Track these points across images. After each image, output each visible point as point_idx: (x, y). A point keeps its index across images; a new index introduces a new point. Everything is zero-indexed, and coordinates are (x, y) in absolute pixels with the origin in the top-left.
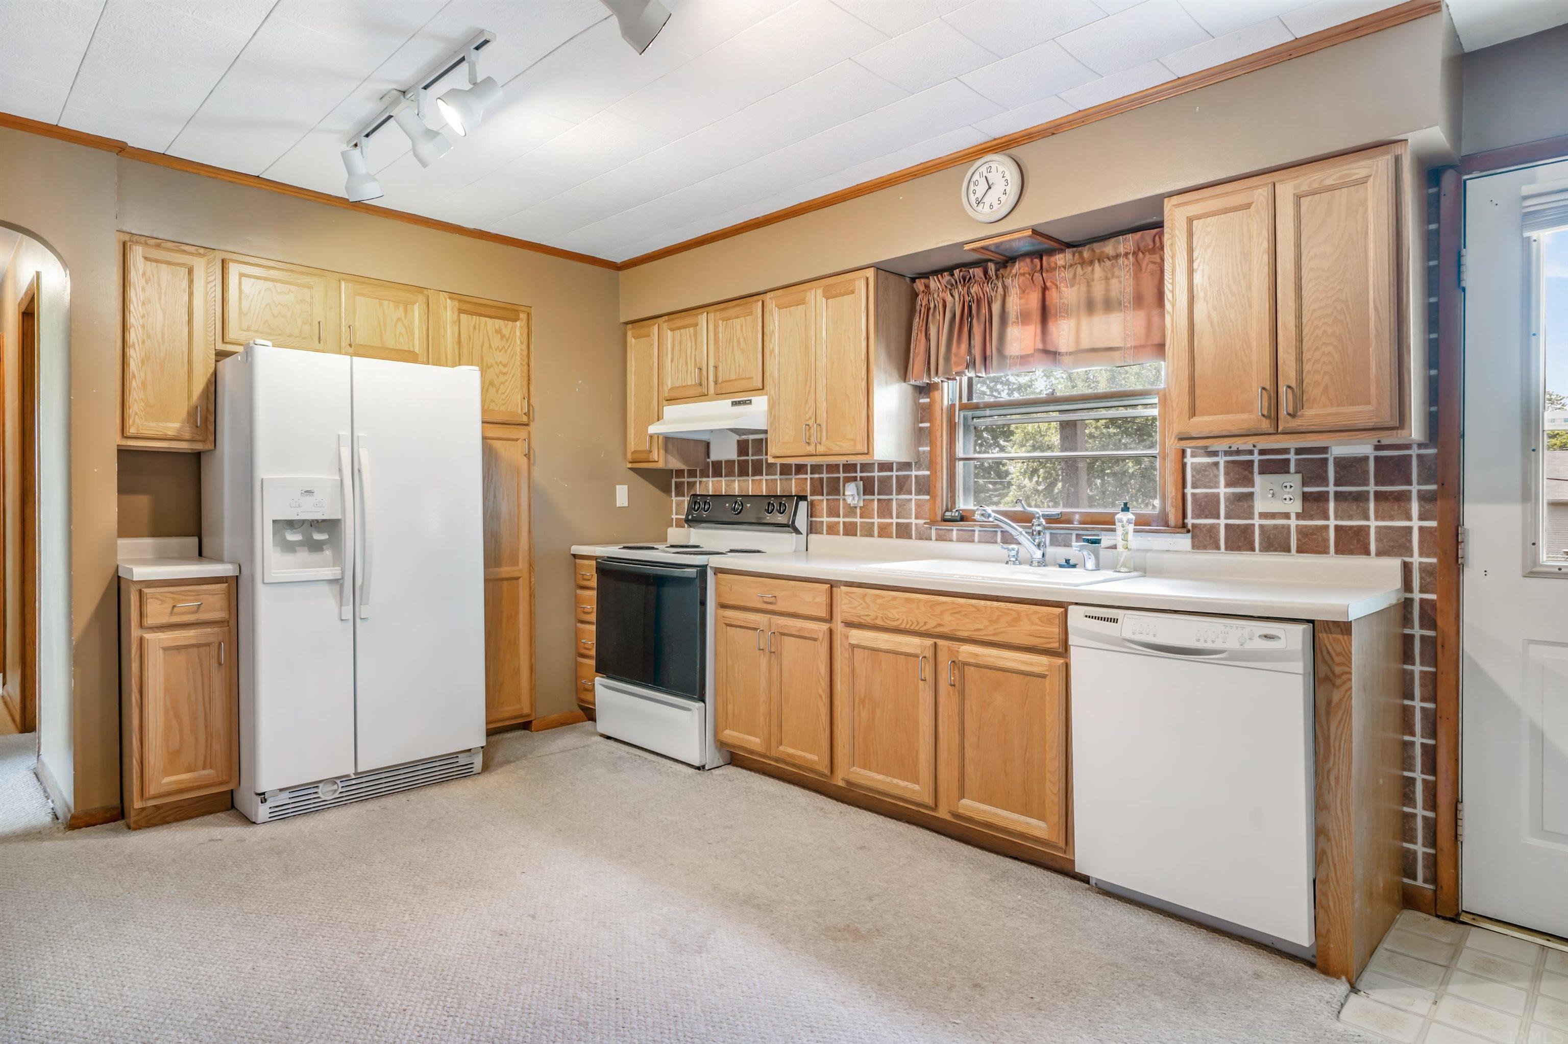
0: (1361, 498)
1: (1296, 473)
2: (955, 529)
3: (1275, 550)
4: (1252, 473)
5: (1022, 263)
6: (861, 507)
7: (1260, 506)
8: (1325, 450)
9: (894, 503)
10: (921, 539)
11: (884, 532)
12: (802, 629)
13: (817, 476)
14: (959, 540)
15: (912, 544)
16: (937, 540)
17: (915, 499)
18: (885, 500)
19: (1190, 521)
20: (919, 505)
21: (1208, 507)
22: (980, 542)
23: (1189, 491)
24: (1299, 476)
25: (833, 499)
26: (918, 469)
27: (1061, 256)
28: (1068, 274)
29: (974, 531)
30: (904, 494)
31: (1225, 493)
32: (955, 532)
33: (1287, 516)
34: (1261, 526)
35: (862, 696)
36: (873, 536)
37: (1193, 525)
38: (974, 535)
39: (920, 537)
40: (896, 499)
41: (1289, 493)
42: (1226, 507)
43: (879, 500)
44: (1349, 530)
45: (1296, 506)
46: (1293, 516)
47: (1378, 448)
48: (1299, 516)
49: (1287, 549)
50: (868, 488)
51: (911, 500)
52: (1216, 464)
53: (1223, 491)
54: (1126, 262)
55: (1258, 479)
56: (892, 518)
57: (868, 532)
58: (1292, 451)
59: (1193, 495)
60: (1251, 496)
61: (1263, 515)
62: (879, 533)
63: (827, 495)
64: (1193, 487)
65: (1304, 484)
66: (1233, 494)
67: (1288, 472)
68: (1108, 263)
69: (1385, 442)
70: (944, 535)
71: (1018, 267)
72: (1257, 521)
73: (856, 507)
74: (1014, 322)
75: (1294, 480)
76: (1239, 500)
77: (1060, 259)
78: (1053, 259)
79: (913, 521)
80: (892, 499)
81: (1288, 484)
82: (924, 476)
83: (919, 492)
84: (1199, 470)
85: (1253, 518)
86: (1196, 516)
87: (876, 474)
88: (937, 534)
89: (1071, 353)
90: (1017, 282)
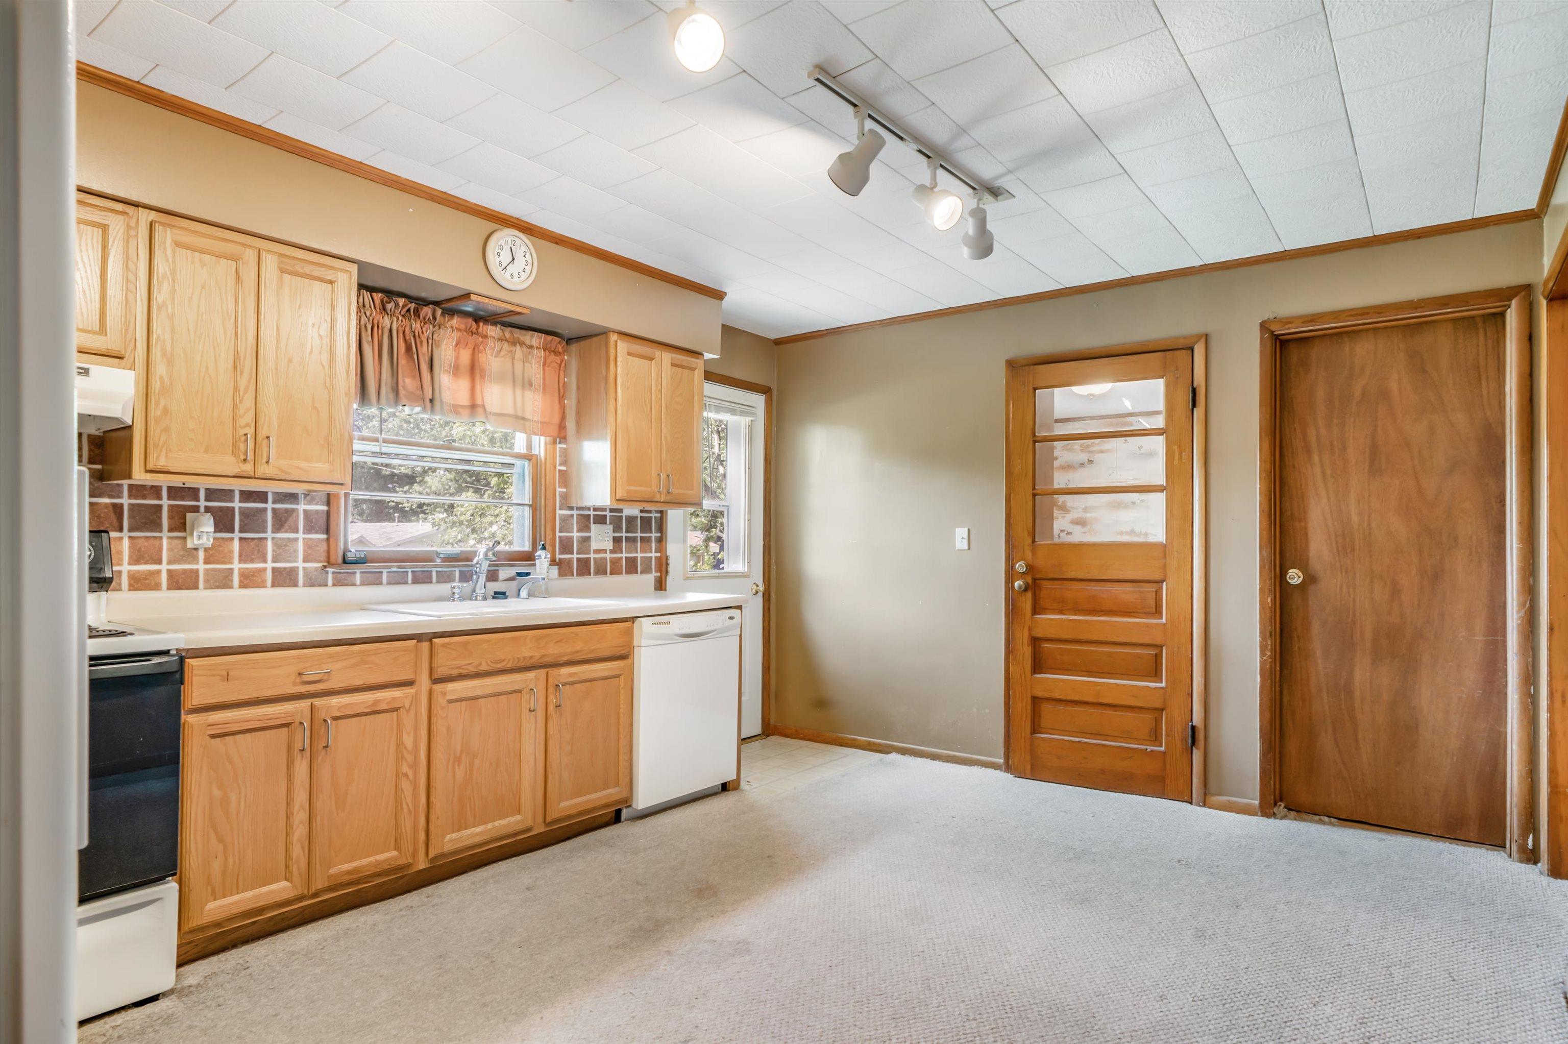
0: (634, 540)
1: (610, 524)
2: (358, 571)
3: (601, 574)
4: (590, 523)
5: (459, 319)
6: (206, 550)
7: (594, 545)
8: (620, 511)
9: (269, 543)
10: (312, 585)
11: (250, 580)
12: (376, 702)
13: (106, 500)
14: (363, 584)
15: (300, 593)
16: (334, 585)
17: (304, 539)
18: (253, 539)
19: (558, 556)
20: (308, 545)
21: (566, 547)
22: (389, 583)
23: (558, 534)
24: (611, 527)
25: (147, 537)
26: (310, 503)
27: (493, 328)
28: (498, 344)
29: (381, 572)
30: (286, 532)
31: (577, 536)
32: (358, 576)
33: (605, 551)
34: (595, 559)
35: (458, 753)
36: (231, 587)
37: (560, 559)
38: (381, 577)
39: (311, 582)
40: (273, 538)
41: (607, 537)
42: (577, 546)
43: (241, 539)
44: (631, 559)
45: (609, 545)
46: (608, 551)
47: (642, 511)
48: (612, 552)
49: (606, 573)
50: (224, 522)
51: (296, 539)
52: (572, 516)
53: (575, 535)
54: (538, 355)
55: (593, 527)
56: (265, 561)
57: (222, 581)
58: (608, 510)
59: (560, 537)
60: (589, 538)
61: (596, 551)
62: (241, 582)
63: (130, 530)
64: (560, 532)
65: (614, 532)
66: (582, 537)
67: (606, 524)
68: (525, 349)
69: (646, 509)
70: (345, 579)
71: (456, 321)
72: (592, 556)
73: (196, 549)
74: (446, 371)
75: (609, 528)
76: (584, 542)
77: (493, 331)
78: (485, 327)
79: (300, 565)
80: (266, 539)
81: (607, 531)
82: (317, 512)
83: (309, 529)
84: (565, 520)
85: (589, 554)
86: (561, 553)
87: (237, 504)
88: (334, 578)
89: (495, 414)
90: (456, 335)
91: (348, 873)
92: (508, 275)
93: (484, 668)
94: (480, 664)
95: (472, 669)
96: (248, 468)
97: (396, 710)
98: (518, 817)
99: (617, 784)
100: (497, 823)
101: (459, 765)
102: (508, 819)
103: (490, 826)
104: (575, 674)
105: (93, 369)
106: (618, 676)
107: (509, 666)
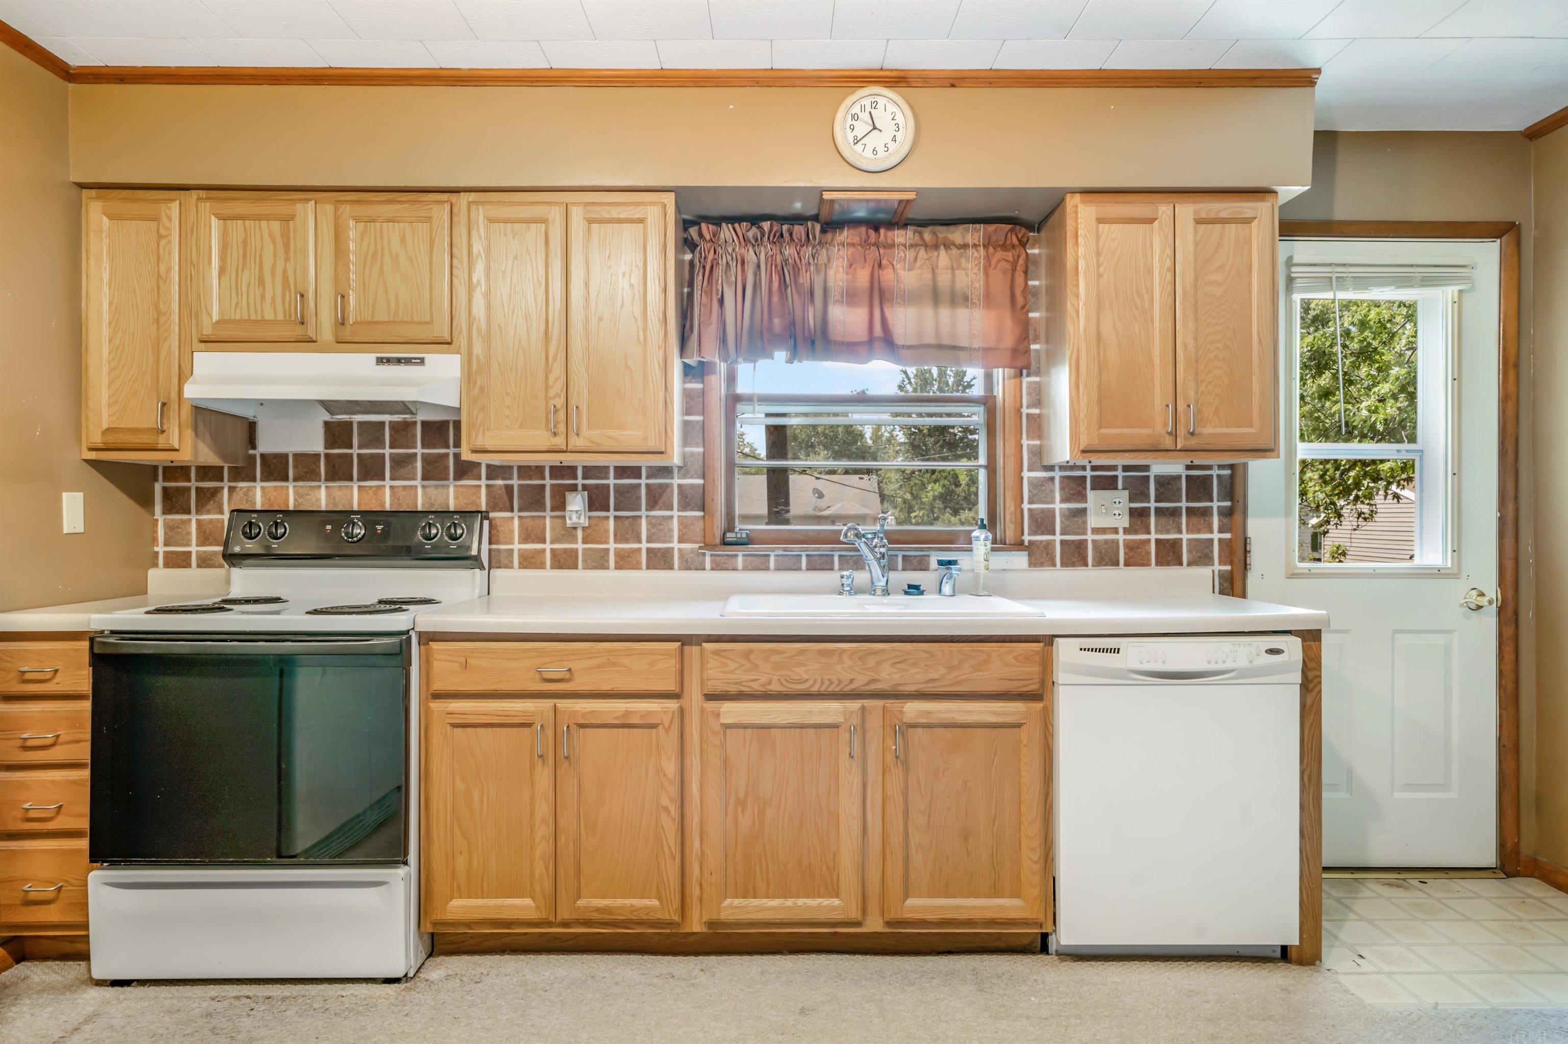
0: (1174, 513)
1: (1123, 489)
2: (740, 554)
3: (1106, 565)
4: (1085, 488)
5: (851, 231)
6: (584, 529)
7: (1093, 521)
8: (1146, 468)
9: (644, 522)
10: (688, 568)
11: (626, 561)
12: (627, 713)
13: (500, 482)
14: (745, 569)
15: (676, 576)
16: (712, 569)
17: (679, 517)
18: (627, 517)
19: (1027, 538)
20: (682, 522)
21: (1043, 523)
22: (778, 569)
23: (1026, 506)
24: (1126, 493)
25: (533, 517)
26: (684, 476)
27: (902, 232)
28: (910, 254)
29: (768, 556)
30: (660, 509)
31: (1061, 509)
32: (740, 559)
33: (1115, 531)
34: (1094, 541)
35: (742, 794)
36: (607, 568)
37: (1030, 542)
38: (769, 561)
39: (687, 566)
40: (647, 517)
41: (1118, 509)
42: (1062, 522)
43: (616, 517)
44: (1167, 543)
45: (1124, 521)
46: (1121, 531)
47: (1188, 467)
48: (1126, 531)
49: (1117, 564)
50: (597, 501)
51: (671, 517)
52: (1052, 479)
53: (1058, 506)
54: (976, 254)
55: (1091, 494)
56: (640, 541)
57: (598, 562)
58: (1120, 468)
59: (1030, 510)
60: (1083, 511)
61: (1096, 531)
62: (616, 562)
63: (520, 510)
64: (1030, 502)
65: (1131, 500)
66: (1069, 509)
67: (1116, 488)
68: (955, 251)
69: (1196, 462)
70: (724, 563)
71: (845, 235)
72: (1090, 537)
73: (575, 528)
74: (837, 301)
75: (1122, 496)
76: (1074, 516)
77: (900, 236)
78: (890, 234)
79: (676, 545)
80: (640, 517)
81: (1117, 500)
82: (692, 486)
83: (684, 506)
84: (1036, 485)
85: (1085, 534)
86: (1033, 532)
87: (611, 481)
88: (712, 562)
89: (909, 347)
90: (845, 253)
91: (598, 910)
92: (868, 153)
93: (775, 687)
94: (770, 682)
95: (757, 687)
96: (559, 442)
97: (653, 726)
98: (836, 902)
99: (1016, 894)
100: (801, 902)
101: (743, 812)
102: (819, 900)
103: (789, 902)
104: (930, 713)
105: (428, 357)
106: (1019, 726)
107: (815, 689)
